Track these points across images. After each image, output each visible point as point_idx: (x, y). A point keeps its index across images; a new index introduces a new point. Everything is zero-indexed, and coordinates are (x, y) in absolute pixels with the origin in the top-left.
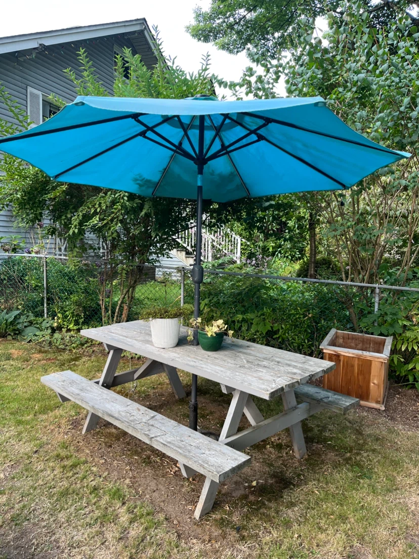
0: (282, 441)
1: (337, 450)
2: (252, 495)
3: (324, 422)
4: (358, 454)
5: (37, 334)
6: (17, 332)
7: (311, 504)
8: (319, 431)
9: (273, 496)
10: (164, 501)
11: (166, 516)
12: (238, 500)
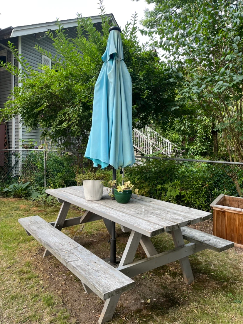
0: (178, 270)
1: (217, 280)
2: (145, 309)
3: (211, 258)
4: (233, 283)
5: (39, 196)
6: (28, 195)
7: (189, 320)
8: (206, 265)
9: (161, 312)
10: (80, 309)
11: (78, 320)
12: (133, 313)
